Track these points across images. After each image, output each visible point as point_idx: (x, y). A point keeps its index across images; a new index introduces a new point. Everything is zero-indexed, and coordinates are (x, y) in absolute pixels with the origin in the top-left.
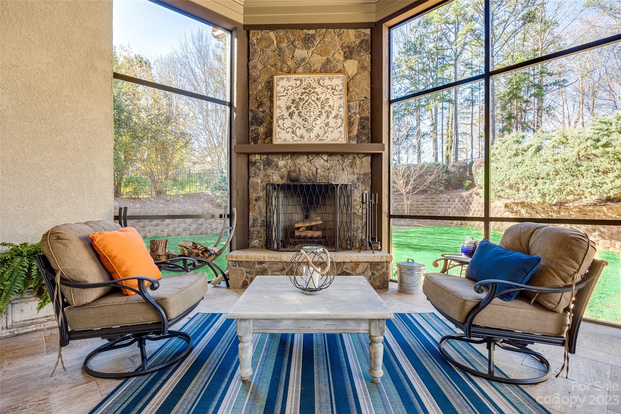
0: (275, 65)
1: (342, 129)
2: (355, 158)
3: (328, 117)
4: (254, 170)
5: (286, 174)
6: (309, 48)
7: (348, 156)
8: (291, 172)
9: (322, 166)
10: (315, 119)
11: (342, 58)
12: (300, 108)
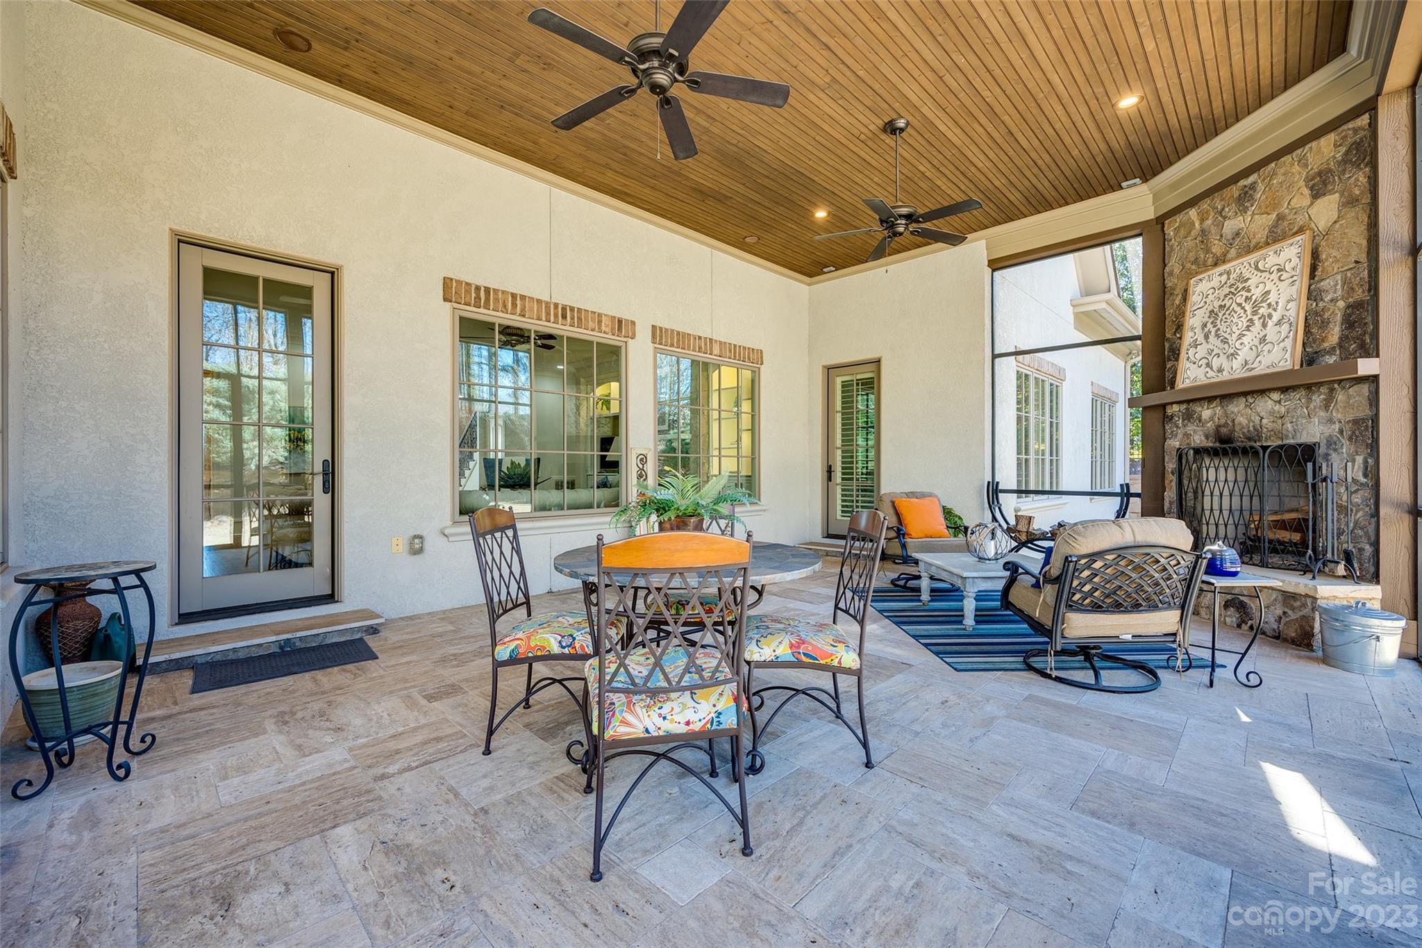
1: (1288, 343)
2: (1332, 390)
3: (1264, 325)
4: (1171, 428)
5: (1213, 430)
6: (1245, 210)
7: (1319, 388)
8: (1219, 426)
9: (1272, 413)
10: (1241, 336)
11: (1306, 202)
12: (1218, 322)
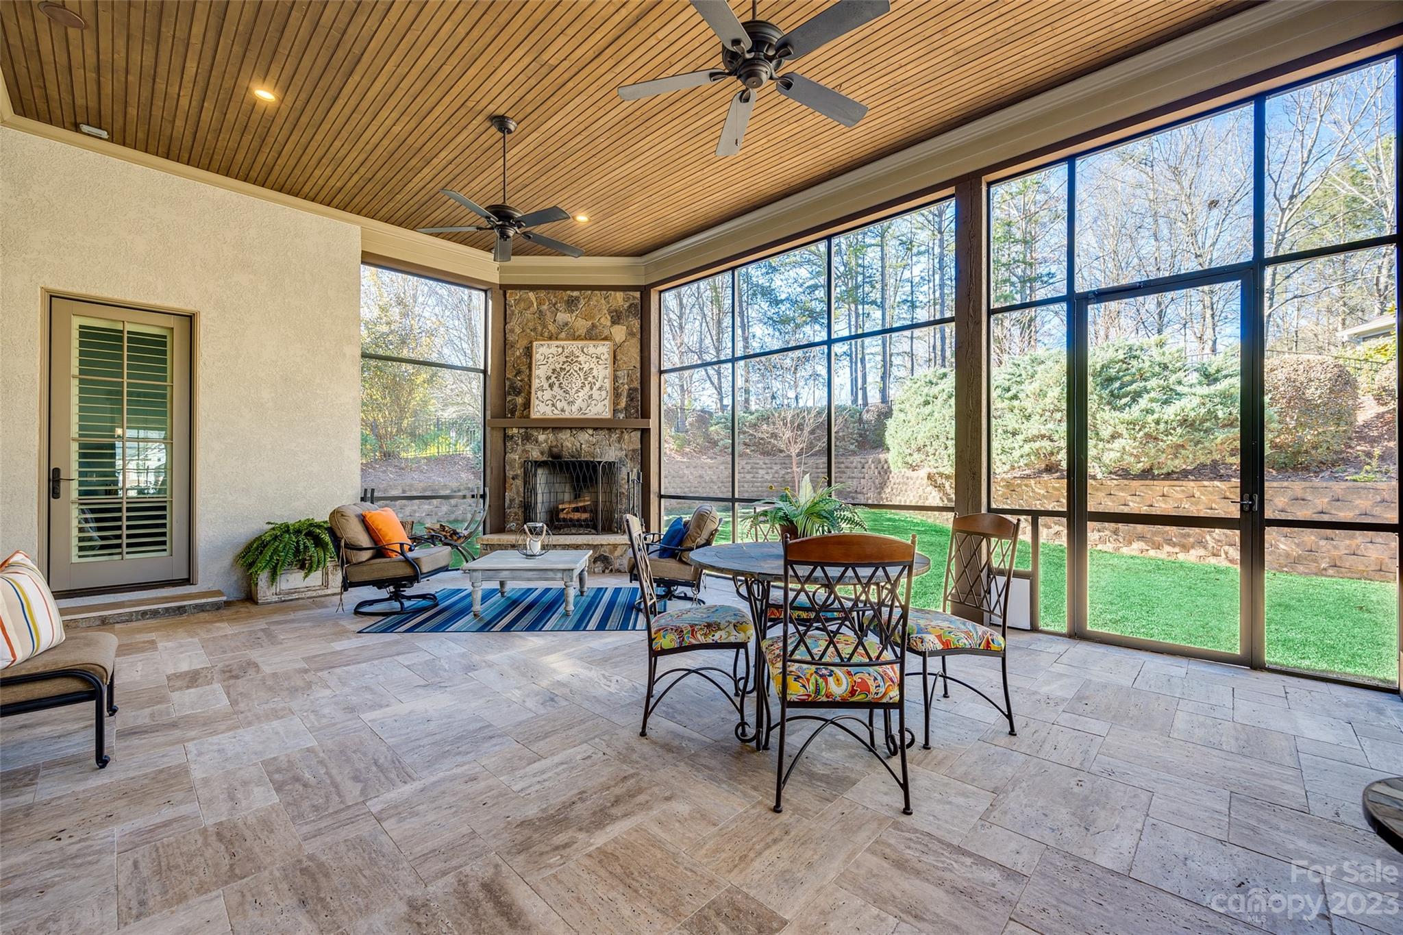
0: (534, 330)
1: (606, 402)
2: (622, 433)
3: (591, 388)
4: (511, 445)
5: (546, 449)
6: (572, 312)
7: (615, 430)
8: (552, 447)
9: (588, 442)
10: (577, 391)
11: (609, 323)
12: (561, 378)
